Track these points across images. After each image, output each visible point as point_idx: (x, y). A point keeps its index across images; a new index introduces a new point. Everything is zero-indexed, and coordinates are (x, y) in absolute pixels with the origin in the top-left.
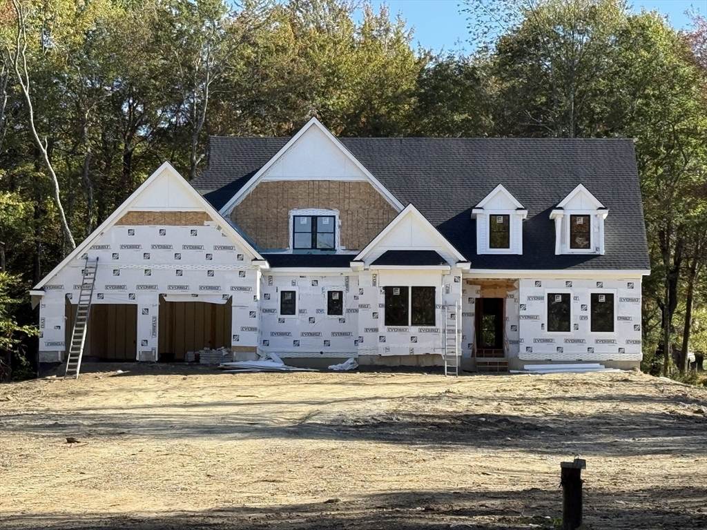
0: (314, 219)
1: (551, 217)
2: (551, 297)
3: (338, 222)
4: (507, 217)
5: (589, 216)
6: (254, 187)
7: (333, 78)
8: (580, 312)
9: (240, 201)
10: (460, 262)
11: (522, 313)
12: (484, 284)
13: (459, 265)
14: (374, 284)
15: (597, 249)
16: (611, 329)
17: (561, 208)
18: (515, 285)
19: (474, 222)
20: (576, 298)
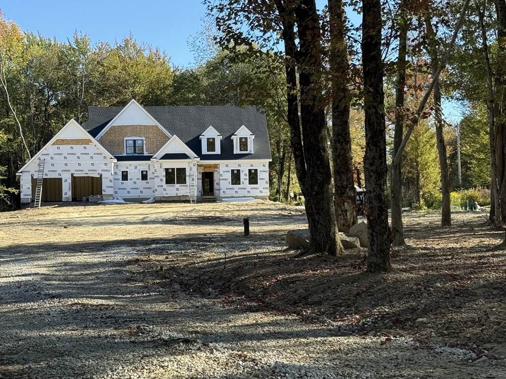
0: (135, 141)
1: (232, 138)
2: (233, 171)
3: (145, 142)
4: (214, 139)
5: (247, 138)
6: (109, 128)
7: (137, 80)
8: (244, 177)
9: (103, 134)
10: (195, 158)
11: (221, 178)
12: (205, 167)
13: (195, 159)
14: (161, 167)
15: (251, 151)
16: (257, 183)
17: (235, 135)
18: (218, 166)
19: (200, 141)
20: (242, 171)
